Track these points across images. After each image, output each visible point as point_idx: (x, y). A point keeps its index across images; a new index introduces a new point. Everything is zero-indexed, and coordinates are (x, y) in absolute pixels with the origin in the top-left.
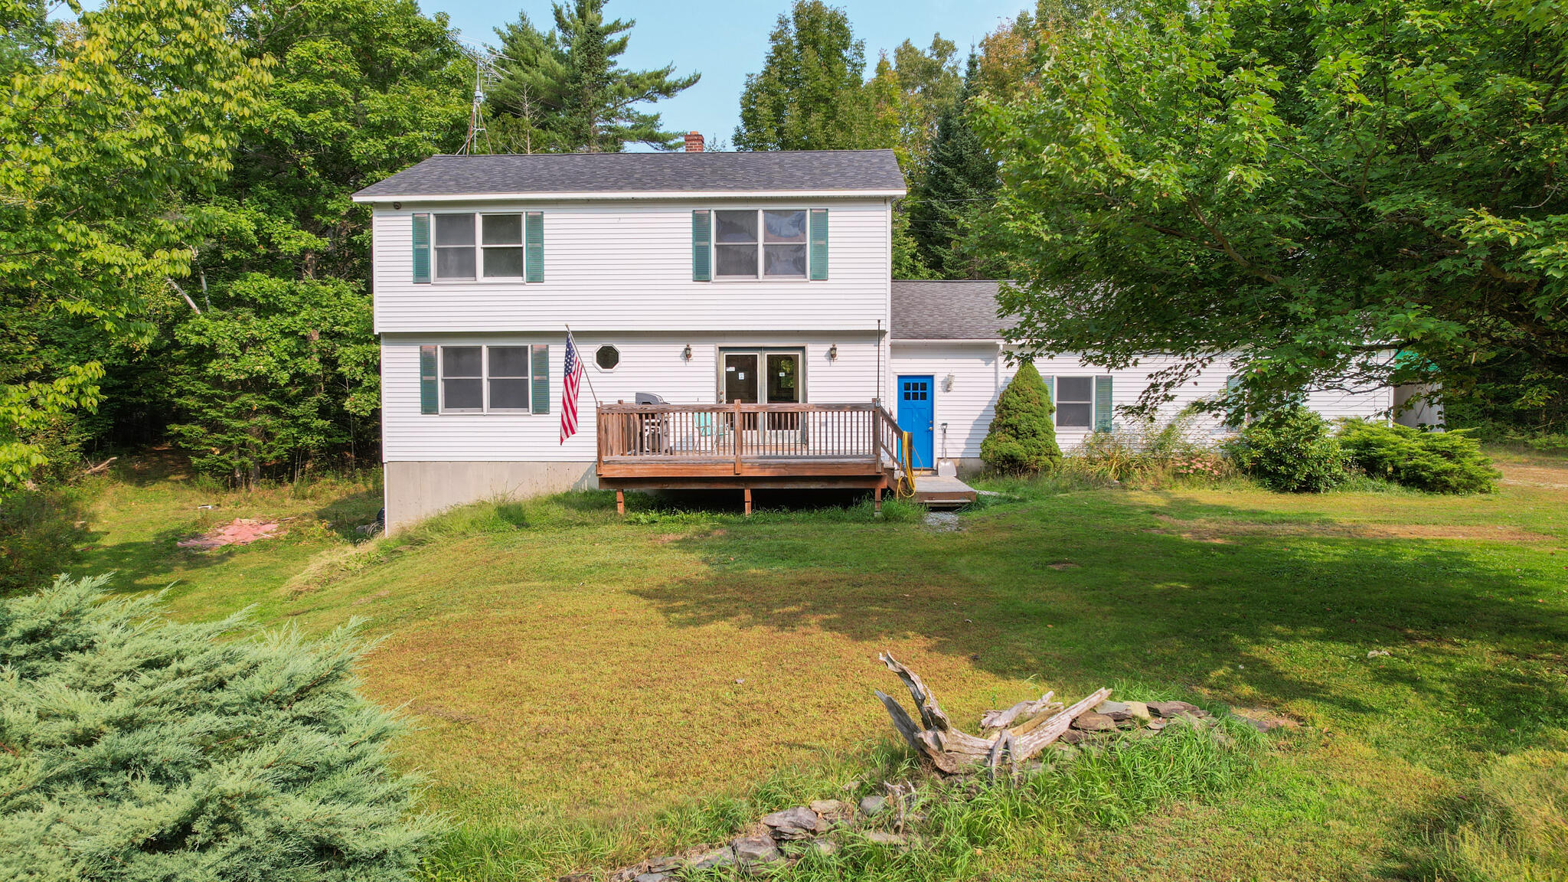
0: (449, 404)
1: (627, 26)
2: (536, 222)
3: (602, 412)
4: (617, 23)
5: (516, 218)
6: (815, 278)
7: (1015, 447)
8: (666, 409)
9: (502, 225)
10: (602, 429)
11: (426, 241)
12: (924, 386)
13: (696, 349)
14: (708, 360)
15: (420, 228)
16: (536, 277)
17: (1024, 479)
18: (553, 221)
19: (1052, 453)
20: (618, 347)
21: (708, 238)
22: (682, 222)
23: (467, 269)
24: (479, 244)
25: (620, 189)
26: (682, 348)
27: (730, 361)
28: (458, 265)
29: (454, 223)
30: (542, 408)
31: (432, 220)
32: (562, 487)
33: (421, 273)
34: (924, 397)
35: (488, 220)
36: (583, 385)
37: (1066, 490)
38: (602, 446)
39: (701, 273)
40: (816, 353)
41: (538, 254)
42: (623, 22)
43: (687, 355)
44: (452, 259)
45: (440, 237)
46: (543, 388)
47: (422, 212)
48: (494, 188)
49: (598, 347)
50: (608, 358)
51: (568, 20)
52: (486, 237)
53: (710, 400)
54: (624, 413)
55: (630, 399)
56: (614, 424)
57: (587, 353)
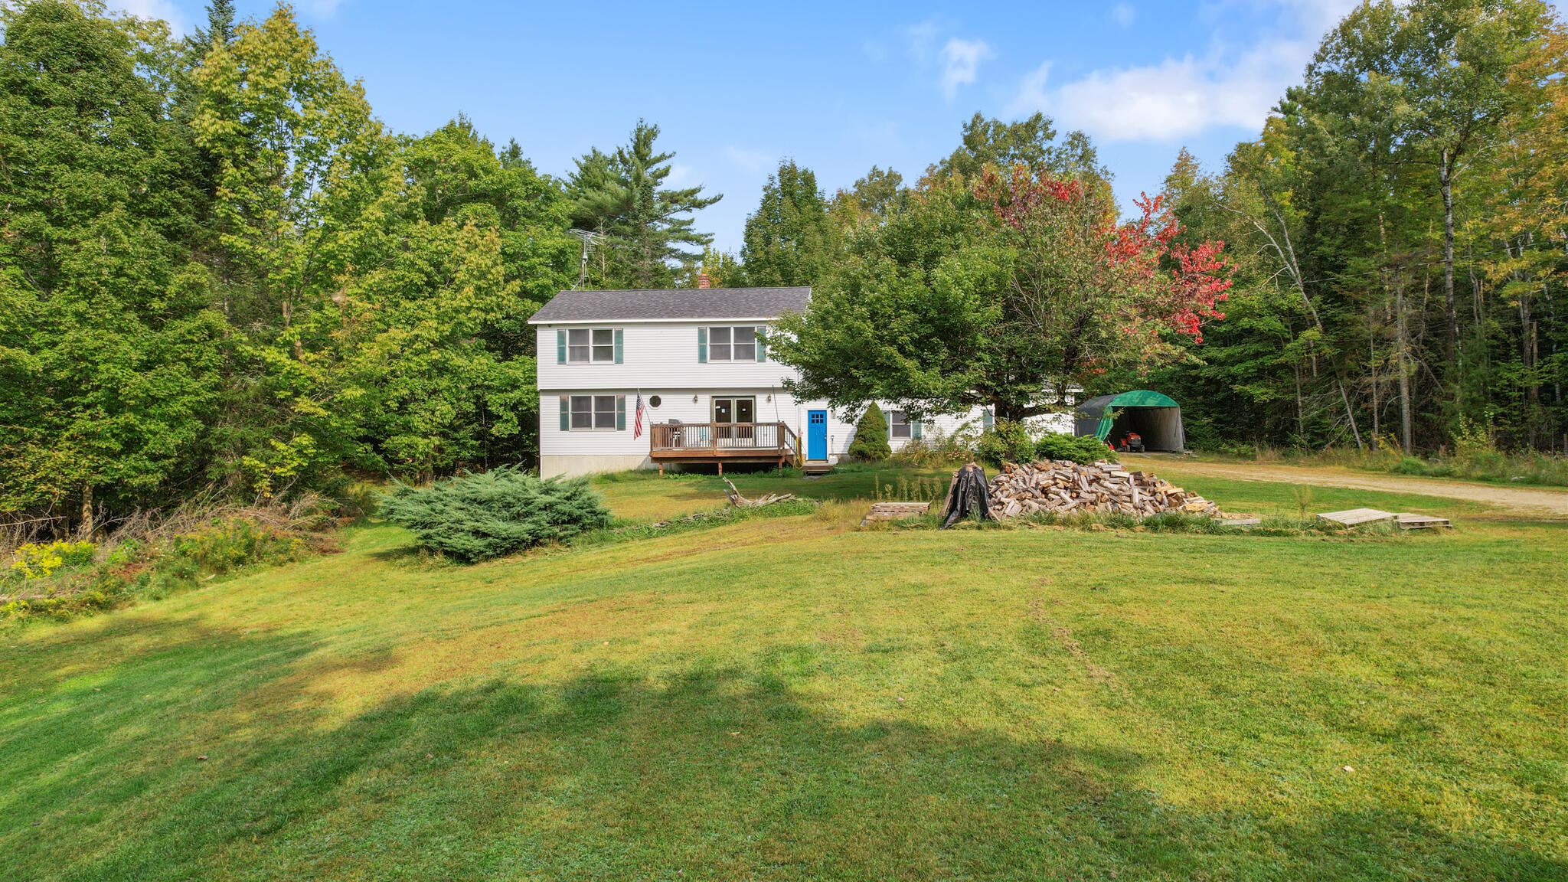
0: (574, 426)
1: (671, 156)
2: (620, 334)
3: (653, 427)
4: (663, 155)
5: (610, 331)
6: (759, 361)
7: (864, 446)
8: (683, 426)
9: (603, 335)
10: (653, 436)
11: (564, 343)
12: (822, 416)
13: (700, 397)
14: (705, 400)
15: (561, 336)
16: (620, 361)
17: (868, 463)
18: (627, 332)
19: (885, 450)
20: (660, 396)
21: (705, 341)
22: (694, 332)
23: (584, 357)
24: (591, 345)
25: (662, 317)
26: (693, 396)
27: (717, 403)
28: (580, 354)
29: (578, 334)
30: (622, 427)
31: (567, 332)
32: (634, 466)
33: (562, 359)
34: (822, 421)
35: (596, 332)
36: (644, 414)
37: (888, 468)
38: (653, 444)
39: (702, 358)
40: (760, 401)
41: (620, 349)
42: (667, 154)
43: (696, 400)
44: (577, 352)
45: (571, 341)
46: (622, 417)
47: (562, 329)
48: (598, 317)
49: (651, 396)
50: (655, 402)
51: (627, 156)
52: (595, 341)
53: (708, 421)
54: (662, 426)
55: (666, 422)
56: (659, 433)
57: (646, 399)
